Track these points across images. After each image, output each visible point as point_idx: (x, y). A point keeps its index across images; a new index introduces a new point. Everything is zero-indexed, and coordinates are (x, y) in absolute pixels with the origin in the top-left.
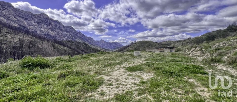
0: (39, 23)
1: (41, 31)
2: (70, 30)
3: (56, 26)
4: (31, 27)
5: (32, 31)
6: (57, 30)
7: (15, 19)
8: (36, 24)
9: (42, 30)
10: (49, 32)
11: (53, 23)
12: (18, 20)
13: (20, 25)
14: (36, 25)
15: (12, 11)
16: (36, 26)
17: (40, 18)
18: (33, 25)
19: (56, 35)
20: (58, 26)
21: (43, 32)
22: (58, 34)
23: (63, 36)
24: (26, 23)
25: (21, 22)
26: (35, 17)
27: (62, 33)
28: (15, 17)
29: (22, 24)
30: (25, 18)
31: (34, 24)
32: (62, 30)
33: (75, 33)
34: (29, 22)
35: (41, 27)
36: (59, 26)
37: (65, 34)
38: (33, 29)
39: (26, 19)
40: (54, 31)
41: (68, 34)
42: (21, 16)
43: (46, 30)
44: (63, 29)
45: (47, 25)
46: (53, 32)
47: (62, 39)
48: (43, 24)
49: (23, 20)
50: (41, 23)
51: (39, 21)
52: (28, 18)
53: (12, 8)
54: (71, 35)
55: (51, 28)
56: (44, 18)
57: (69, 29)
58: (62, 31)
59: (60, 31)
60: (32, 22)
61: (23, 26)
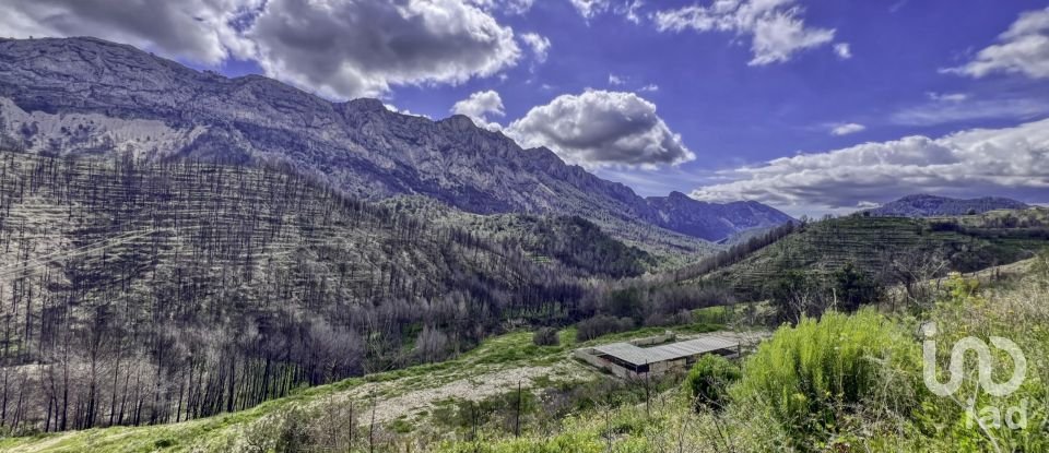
0: (445, 150)
1: (449, 176)
2: (543, 161)
3: (496, 155)
4: (425, 166)
5: (427, 177)
6: (497, 168)
7: (388, 146)
8: (438, 153)
9: (453, 172)
10: (471, 178)
11: (485, 145)
12: (395, 149)
13: (398, 163)
14: (436, 159)
15: (382, 124)
16: (437, 162)
17: (449, 134)
18: (428, 160)
19: (493, 185)
20: (502, 152)
21: (455, 181)
22: (499, 181)
23: (515, 189)
24: (411, 155)
25: (402, 151)
26: (436, 133)
27: (512, 176)
28: (388, 141)
29: (403, 160)
30: (412, 139)
31: (432, 154)
32: (513, 167)
33: (559, 174)
34: (420, 149)
35: (451, 164)
36: (506, 154)
37: (522, 181)
38: (429, 173)
39: (413, 141)
40: (488, 174)
41: (535, 179)
42: (403, 134)
43: (465, 171)
44: (518, 161)
45: (469, 154)
46: (483, 178)
47: (512, 200)
48: (456, 153)
49: (405, 146)
50: (452, 150)
51: (445, 144)
52: (417, 139)
53: (383, 115)
54: (542, 181)
55: (478, 164)
56: (460, 131)
57: (538, 160)
58: (514, 170)
59: (504, 169)
60: (427, 148)
61: (405, 166)
